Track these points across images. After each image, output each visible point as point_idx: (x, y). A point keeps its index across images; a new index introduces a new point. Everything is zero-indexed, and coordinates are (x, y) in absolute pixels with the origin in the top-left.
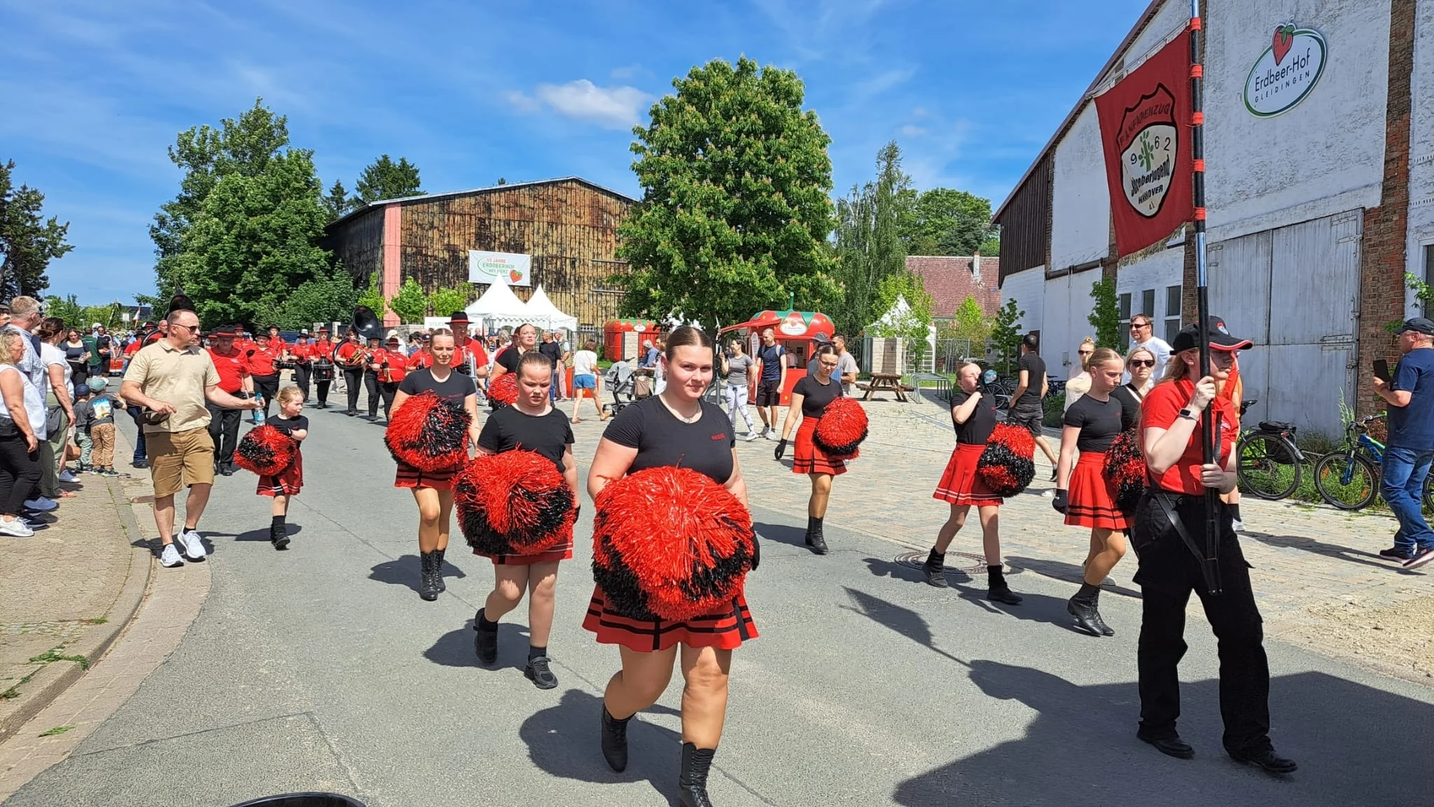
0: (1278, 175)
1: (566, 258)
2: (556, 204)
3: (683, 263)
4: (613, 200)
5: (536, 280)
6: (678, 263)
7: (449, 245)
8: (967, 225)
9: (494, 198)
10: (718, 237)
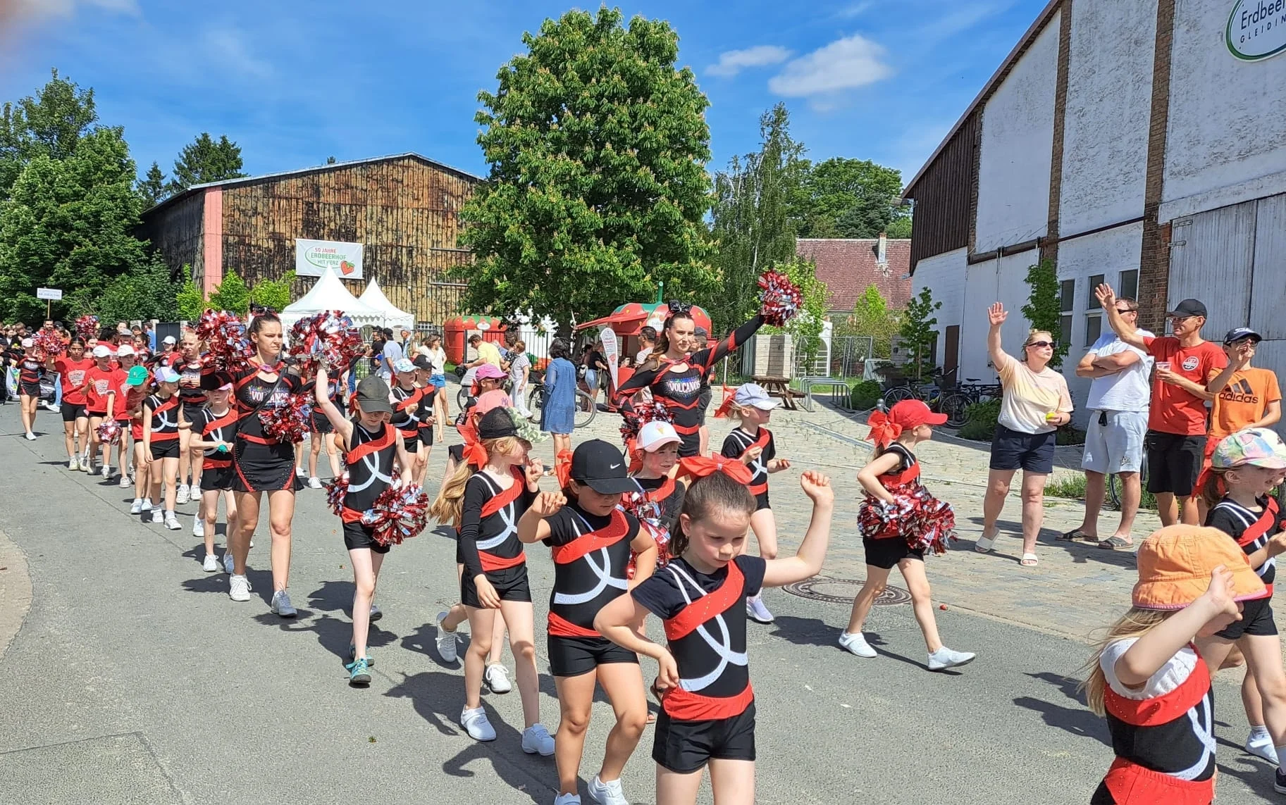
0: (1267, 132)
1: (402, 247)
2: (391, 184)
3: (533, 250)
4: (455, 179)
5: (369, 272)
6: (529, 251)
7: (274, 233)
8: (872, 202)
9: (323, 179)
10: (573, 219)
